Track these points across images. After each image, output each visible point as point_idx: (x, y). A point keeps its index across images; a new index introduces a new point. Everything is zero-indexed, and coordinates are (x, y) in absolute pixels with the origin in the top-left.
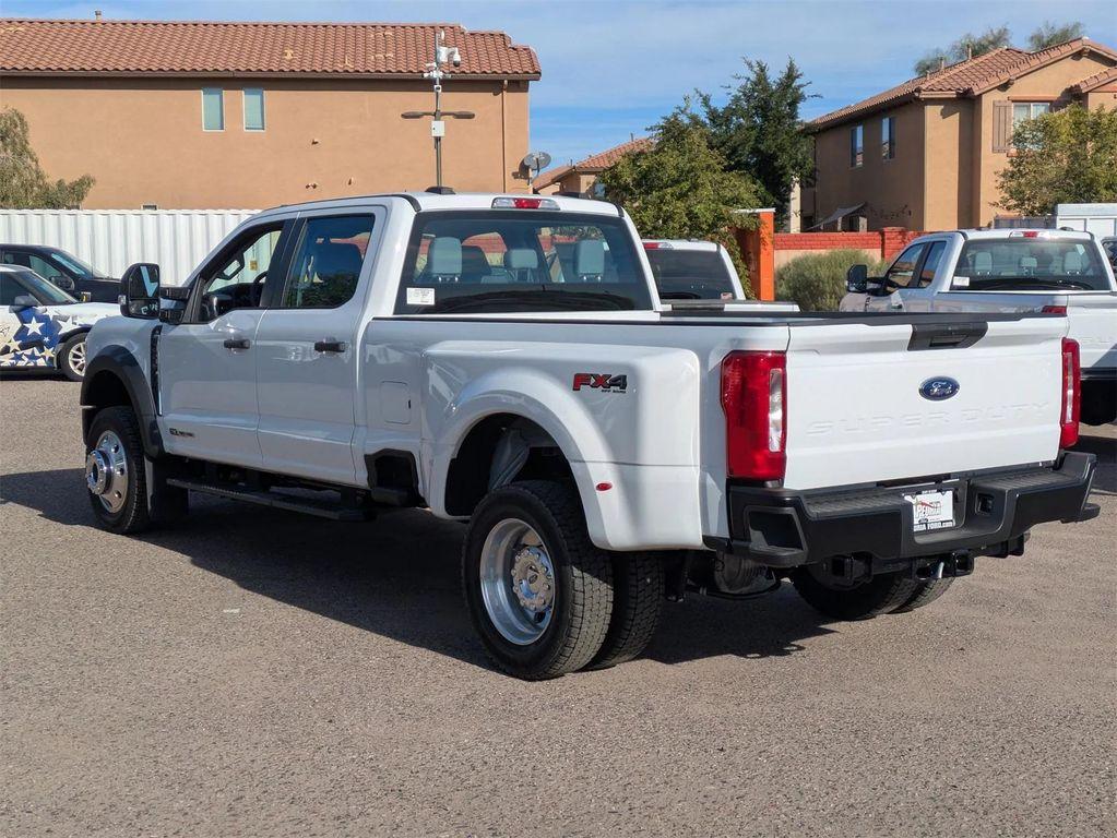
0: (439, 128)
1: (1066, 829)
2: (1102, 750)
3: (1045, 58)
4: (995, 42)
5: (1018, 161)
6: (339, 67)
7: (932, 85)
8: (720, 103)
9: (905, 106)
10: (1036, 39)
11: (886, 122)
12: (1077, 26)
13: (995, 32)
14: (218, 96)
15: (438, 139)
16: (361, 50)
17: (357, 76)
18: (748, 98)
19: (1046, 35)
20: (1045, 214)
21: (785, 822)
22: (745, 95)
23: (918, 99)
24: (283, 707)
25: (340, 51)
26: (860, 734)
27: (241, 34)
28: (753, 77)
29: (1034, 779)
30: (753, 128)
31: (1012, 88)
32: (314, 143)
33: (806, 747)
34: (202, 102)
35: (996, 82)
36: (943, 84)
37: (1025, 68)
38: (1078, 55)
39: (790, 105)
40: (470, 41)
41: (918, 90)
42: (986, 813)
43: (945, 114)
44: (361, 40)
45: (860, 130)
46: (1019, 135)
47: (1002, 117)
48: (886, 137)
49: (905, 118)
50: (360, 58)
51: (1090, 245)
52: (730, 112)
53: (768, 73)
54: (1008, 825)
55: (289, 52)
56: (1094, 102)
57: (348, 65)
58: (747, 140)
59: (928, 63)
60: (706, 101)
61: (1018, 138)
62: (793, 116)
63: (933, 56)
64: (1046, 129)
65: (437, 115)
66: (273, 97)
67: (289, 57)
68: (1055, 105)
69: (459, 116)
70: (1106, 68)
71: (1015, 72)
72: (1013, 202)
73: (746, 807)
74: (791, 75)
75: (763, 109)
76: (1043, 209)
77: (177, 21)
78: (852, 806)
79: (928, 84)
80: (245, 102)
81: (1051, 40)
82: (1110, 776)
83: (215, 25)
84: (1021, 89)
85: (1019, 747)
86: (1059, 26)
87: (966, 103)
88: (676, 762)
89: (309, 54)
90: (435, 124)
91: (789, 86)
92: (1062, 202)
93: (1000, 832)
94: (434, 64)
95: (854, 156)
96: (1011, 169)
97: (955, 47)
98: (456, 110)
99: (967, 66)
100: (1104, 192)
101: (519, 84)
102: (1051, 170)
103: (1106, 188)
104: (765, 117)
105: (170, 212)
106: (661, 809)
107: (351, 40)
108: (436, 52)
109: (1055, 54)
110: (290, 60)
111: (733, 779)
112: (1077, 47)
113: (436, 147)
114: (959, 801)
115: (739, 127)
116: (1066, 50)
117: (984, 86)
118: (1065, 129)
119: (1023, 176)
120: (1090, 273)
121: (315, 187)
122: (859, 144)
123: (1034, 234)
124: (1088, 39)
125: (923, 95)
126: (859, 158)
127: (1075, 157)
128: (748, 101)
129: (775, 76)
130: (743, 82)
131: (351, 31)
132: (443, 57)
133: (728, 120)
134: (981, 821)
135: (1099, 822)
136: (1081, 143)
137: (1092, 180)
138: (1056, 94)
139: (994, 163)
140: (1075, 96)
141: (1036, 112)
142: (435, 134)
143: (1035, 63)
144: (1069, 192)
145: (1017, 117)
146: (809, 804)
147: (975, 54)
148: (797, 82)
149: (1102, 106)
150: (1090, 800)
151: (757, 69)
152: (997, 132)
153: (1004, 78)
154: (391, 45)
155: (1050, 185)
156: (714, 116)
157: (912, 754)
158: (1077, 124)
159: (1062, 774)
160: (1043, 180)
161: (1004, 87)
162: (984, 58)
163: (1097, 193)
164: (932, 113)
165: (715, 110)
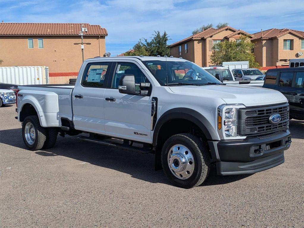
0: (82, 47)
1: (217, 223)
2: (228, 197)
3: (220, 30)
4: (209, 27)
5: (214, 53)
6: (61, 33)
7: (195, 37)
8: (149, 41)
9: (190, 41)
10: (218, 26)
11: (186, 45)
12: (226, 24)
13: (209, 25)
14: (32, 40)
15: (82, 49)
16: (66, 29)
17: (65, 35)
18: (156, 40)
19: (220, 25)
20: (221, 64)
21: (143, 226)
22: (155, 39)
23: (192, 40)
24: (13, 196)
25: (61, 29)
26: (167, 196)
27: (37, 26)
28: (157, 35)
29: (210, 207)
30: (157, 47)
31: (213, 37)
32: (55, 51)
33: (152, 201)
34: (28, 41)
35: (209, 36)
36: (198, 36)
37: (215, 32)
38: (227, 30)
39: (165, 41)
40: (91, 27)
41: (193, 38)
42: (197, 219)
43: (198, 43)
44: (66, 27)
45: (180, 47)
46: (214, 47)
47: (211, 44)
48: (186, 49)
49: (190, 44)
50: (66, 31)
51: (228, 70)
52: (151, 43)
53: (160, 34)
54: (203, 222)
55: (49, 30)
56: (230, 39)
57: (63, 33)
58: (155, 49)
59: (195, 32)
60: (146, 41)
61: (214, 48)
62: (165, 44)
63: (196, 30)
64: (220, 46)
65: (82, 44)
66: (45, 41)
67: (49, 31)
68: (222, 41)
69: (87, 44)
70: (233, 32)
71: (213, 33)
72: (213, 62)
73: (133, 221)
74: (165, 35)
75: (159, 42)
76: (220, 63)
77: (22, 23)
78: (162, 219)
79: (194, 36)
80: (38, 42)
81: (221, 27)
82: (230, 205)
83: (31, 24)
84: (215, 37)
85: (207, 197)
86: (223, 24)
87: (203, 40)
88: (117, 208)
89: (53, 30)
90: (81, 46)
91: (164, 37)
92: (224, 61)
93: (200, 225)
94: (81, 32)
95: (179, 53)
96: (213, 55)
97: (201, 28)
98: (86, 43)
99: (203, 32)
100: (232, 59)
101: (103, 37)
102: (221, 55)
103: (233, 58)
104: (159, 44)
105: (29, 67)
106: (109, 223)
107: (63, 27)
108: (81, 29)
109: (222, 29)
110: (49, 32)
111: (131, 212)
112: (226, 28)
113: (82, 51)
114: (190, 216)
115: (154, 46)
116: (224, 28)
117: (207, 36)
118: (224, 45)
119: (215, 56)
120: (228, 77)
121: (56, 61)
122: (180, 50)
123: (216, 68)
124: (229, 26)
125: (194, 39)
126: (180, 54)
127: (226, 52)
128: (155, 40)
129: (161, 35)
130: (154, 36)
131: (63, 25)
132: (83, 30)
133: (151, 45)
134: (195, 222)
135: (226, 220)
136: (227, 49)
137: (230, 57)
138: (222, 38)
139: (209, 53)
140: (226, 38)
141: (218, 42)
142: (82, 48)
143: (217, 31)
144: (225, 59)
145: (214, 43)
146: (150, 219)
147: (205, 30)
148: (166, 36)
149: (232, 41)
150: (224, 213)
151: (157, 33)
152: (210, 47)
153: (211, 35)
154: (73, 28)
155: (221, 58)
156: (148, 44)
157: (180, 201)
158: (226, 45)
159: (218, 205)
160: (220, 57)
161: (211, 37)
162: (207, 30)
163: (231, 59)
164: (196, 42)
165: (148, 42)
